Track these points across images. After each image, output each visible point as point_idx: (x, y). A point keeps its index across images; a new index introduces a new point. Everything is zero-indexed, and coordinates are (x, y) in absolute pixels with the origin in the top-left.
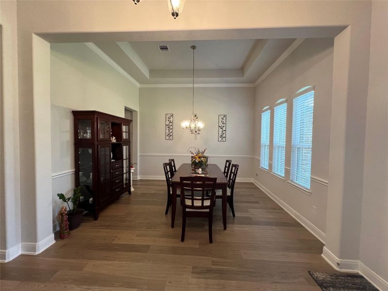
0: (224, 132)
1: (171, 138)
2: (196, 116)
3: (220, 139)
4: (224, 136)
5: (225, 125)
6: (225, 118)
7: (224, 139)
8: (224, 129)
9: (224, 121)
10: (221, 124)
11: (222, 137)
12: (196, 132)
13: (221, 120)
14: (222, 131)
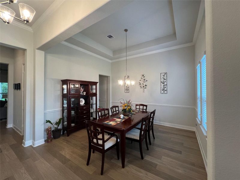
0: (165, 86)
1: (128, 91)
2: (143, 75)
3: (162, 92)
4: (166, 89)
5: (166, 80)
6: (166, 75)
7: (166, 92)
8: (165, 83)
9: (165, 77)
10: (162, 80)
11: (164, 90)
12: (144, 87)
13: (162, 77)
14: (164, 86)
